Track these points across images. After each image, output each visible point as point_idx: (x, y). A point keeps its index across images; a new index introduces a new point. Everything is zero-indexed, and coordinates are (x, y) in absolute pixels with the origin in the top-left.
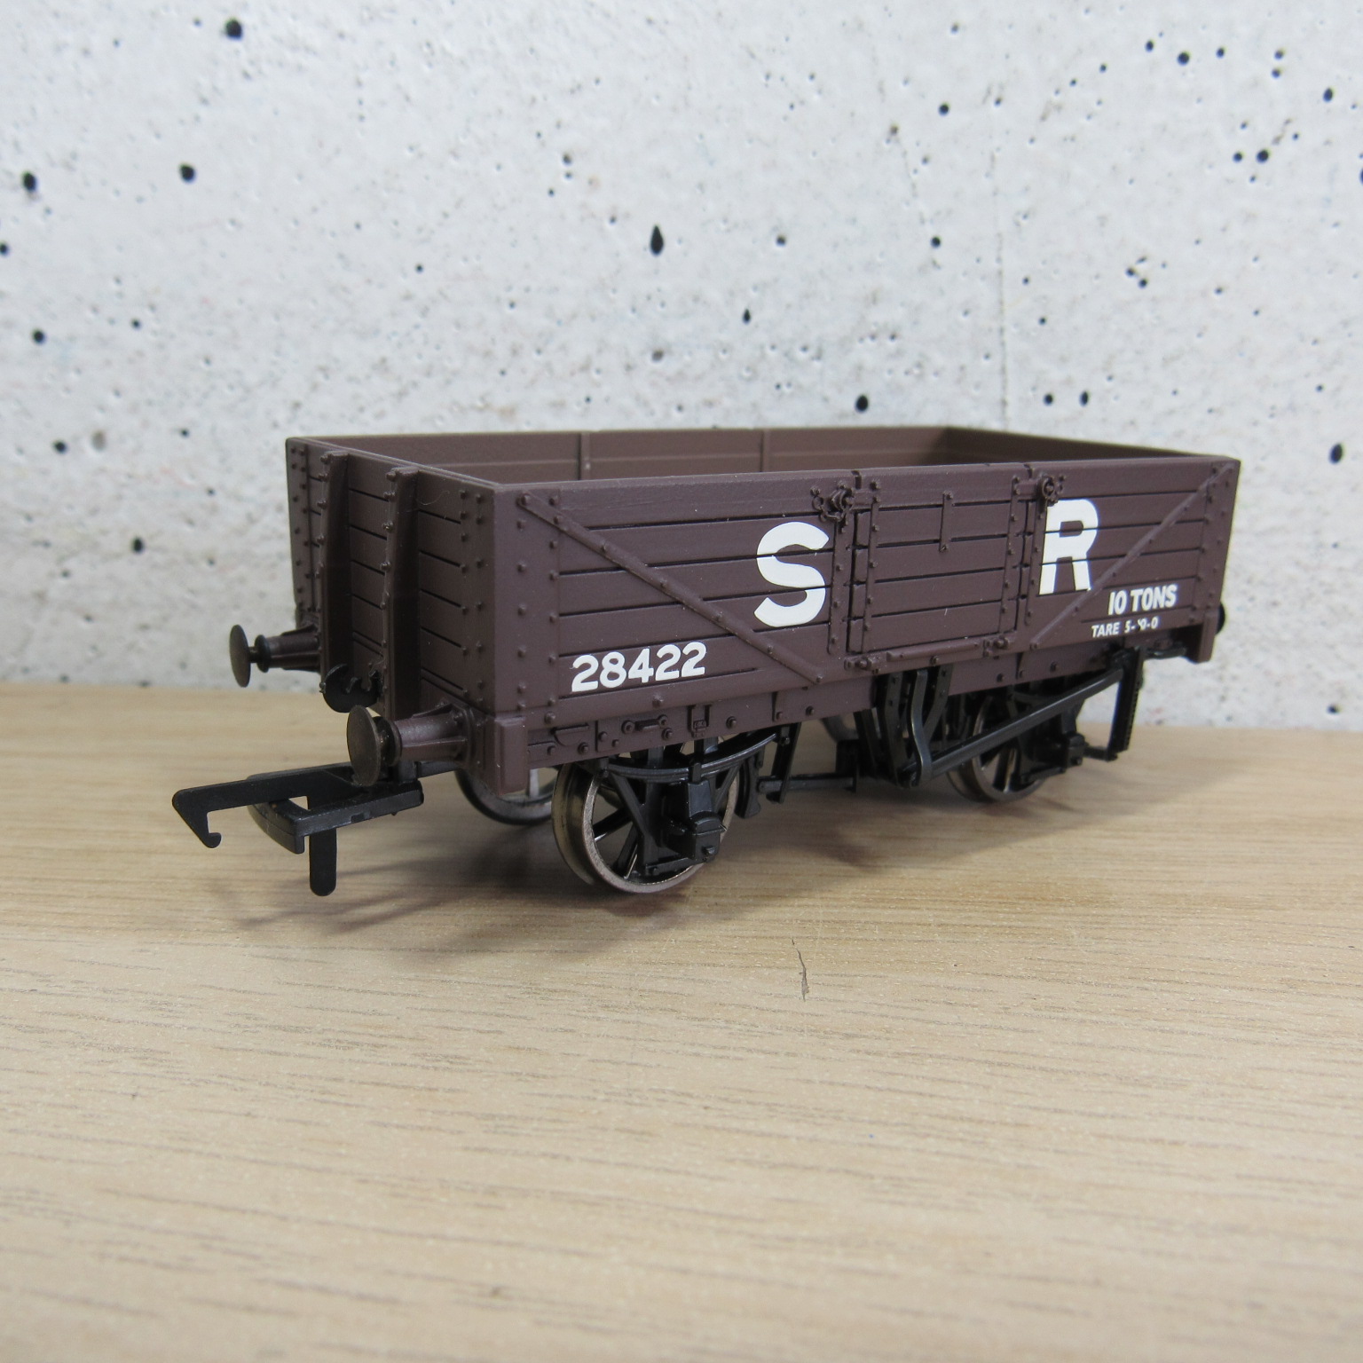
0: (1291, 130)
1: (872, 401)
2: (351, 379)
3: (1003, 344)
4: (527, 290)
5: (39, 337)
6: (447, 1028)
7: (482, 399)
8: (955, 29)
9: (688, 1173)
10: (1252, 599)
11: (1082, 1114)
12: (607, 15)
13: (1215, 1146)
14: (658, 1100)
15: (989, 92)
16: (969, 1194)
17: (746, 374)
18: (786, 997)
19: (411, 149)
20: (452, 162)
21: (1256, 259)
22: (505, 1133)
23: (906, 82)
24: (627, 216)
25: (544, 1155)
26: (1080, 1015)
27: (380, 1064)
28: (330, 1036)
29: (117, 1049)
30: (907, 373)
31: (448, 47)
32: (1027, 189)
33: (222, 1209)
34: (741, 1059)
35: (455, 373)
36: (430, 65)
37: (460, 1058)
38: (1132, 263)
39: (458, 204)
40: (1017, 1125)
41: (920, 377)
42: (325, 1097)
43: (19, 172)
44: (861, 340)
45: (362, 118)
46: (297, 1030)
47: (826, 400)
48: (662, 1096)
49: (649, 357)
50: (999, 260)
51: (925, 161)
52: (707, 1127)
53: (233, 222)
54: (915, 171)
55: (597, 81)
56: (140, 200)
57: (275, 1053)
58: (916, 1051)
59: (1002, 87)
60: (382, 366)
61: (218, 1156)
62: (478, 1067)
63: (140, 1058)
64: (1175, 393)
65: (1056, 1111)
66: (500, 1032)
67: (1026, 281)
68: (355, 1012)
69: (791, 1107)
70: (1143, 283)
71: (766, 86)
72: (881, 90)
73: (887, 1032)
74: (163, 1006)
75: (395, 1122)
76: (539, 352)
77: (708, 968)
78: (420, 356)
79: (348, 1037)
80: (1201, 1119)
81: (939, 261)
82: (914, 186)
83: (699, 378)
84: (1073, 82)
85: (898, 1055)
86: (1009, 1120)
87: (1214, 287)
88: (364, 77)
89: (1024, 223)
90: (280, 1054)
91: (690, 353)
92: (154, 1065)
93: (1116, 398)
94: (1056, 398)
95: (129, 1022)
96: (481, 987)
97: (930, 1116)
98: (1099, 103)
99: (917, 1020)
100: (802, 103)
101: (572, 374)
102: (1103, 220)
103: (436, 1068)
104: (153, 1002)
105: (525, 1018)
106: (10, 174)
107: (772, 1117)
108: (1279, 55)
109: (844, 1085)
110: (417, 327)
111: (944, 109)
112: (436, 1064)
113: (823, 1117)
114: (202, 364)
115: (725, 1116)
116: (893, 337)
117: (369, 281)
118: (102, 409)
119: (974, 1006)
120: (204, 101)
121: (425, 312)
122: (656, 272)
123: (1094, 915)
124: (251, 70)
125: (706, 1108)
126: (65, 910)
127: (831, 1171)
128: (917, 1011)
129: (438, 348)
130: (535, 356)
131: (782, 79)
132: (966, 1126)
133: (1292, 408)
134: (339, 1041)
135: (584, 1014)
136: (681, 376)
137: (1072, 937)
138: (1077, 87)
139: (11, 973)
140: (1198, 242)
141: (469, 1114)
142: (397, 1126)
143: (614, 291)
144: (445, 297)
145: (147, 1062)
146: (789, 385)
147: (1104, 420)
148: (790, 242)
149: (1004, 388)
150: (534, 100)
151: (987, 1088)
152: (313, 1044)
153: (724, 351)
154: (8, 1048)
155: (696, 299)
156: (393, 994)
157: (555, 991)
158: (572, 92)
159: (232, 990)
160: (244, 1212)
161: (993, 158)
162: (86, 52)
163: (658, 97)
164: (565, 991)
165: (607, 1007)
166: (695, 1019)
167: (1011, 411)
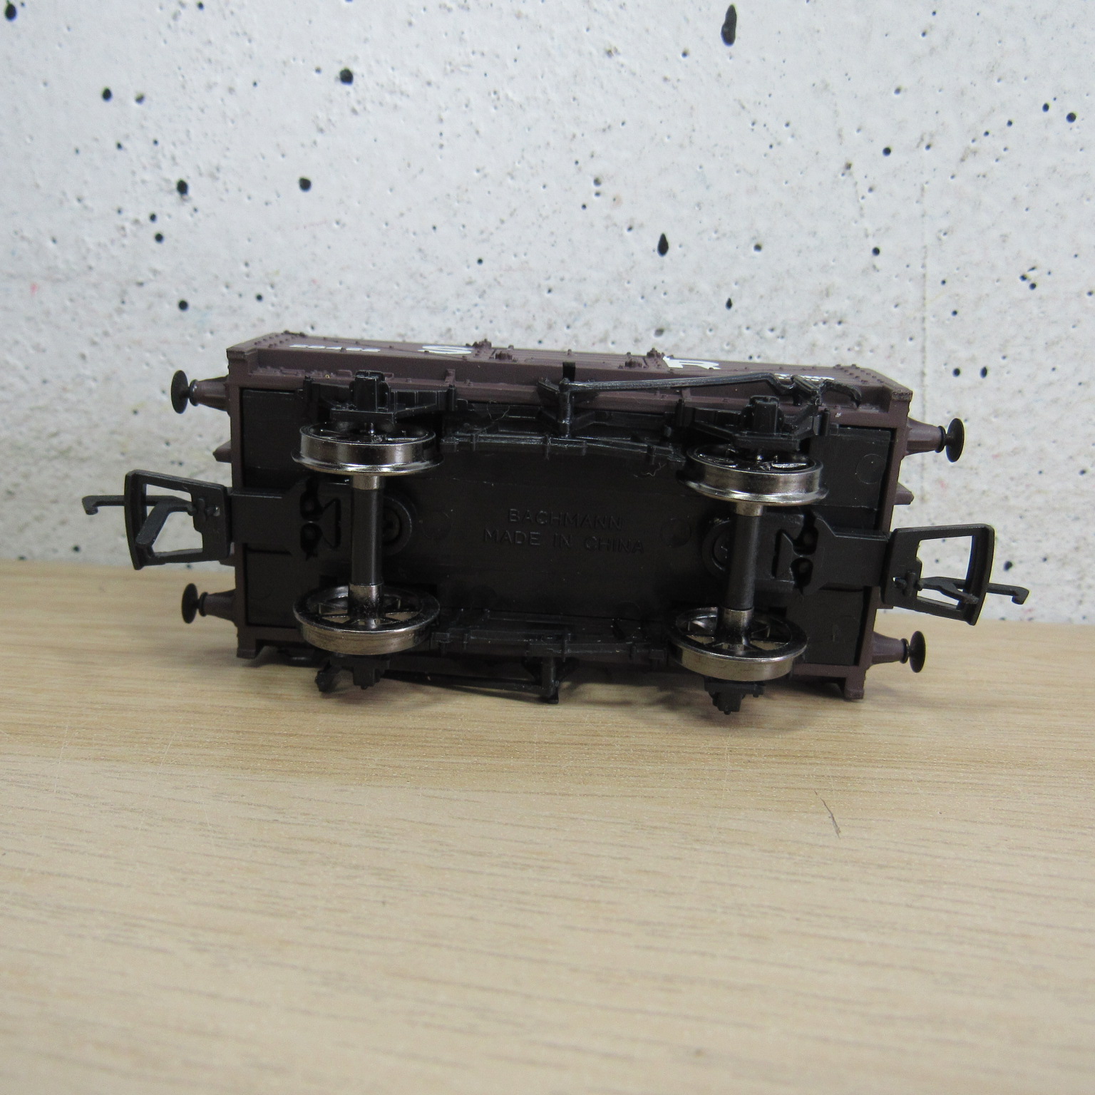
3: (924, 329)
4: (562, 279)
5: (183, 305)
6: (589, 855)
8: (898, 91)
9: (802, 968)
11: (1067, 928)
12: (633, 73)
14: (761, 913)
15: (922, 139)
16: (1006, 986)
17: (726, 348)
18: (825, 835)
19: (478, 171)
20: (509, 181)
22: (661, 935)
23: (859, 130)
24: (641, 226)
25: (695, 952)
26: (1043, 854)
27: (551, 881)
28: (506, 859)
29: (356, 867)
30: (849, 349)
31: (510, 94)
32: (947, 213)
34: (810, 883)
36: (496, 108)
37: (606, 878)
38: (1025, 270)
39: (512, 213)
40: (1024, 936)
41: (859, 353)
42: (522, 906)
43: (174, 180)
44: (816, 324)
45: (441, 146)
46: (481, 855)
48: (763, 910)
49: (653, 332)
50: (923, 266)
51: (871, 190)
52: (803, 934)
53: (338, 222)
55: (623, 123)
56: (267, 203)
57: (472, 872)
58: (933, 879)
59: (932, 136)
60: (448, 334)
61: (463, 950)
62: (622, 885)
63: (376, 874)
64: (1054, 369)
65: (1048, 926)
66: (629, 859)
67: (944, 282)
69: (858, 919)
70: (1033, 286)
72: (840, 136)
73: (908, 864)
74: (377, 835)
75: (580, 926)
76: (568, 327)
77: (761, 812)
78: (477, 327)
79: (520, 861)
81: (878, 266)
82: (861, 209)
83: (690, 349)
84: (987, 133)
85: (921, 881)
86: (1016, 932)
87: (1088, 290)
88: (445, 115)
89: (944, 238)
90: (476, 873)
91: (684, 331)
92: (388, 880)
93: (1008, 372)
94: (963, 371)
95: (356, 846)
96: (601, 823)
97: (960, 928)
98: (1005, 149)
100: (779, 144)
101: (594, 344)
102: (1004, 238)
103: (592, 886)
104: (367, 831)
105: (642, 848)
106: (168, 181)
107: (847, 927)
109: (890, 904)
110: (476, 305)
111: (887, 151)
112: (592, 883)
113: (883, 927)
114: (309, 329)
115: (813, 926)
116: (840, 322)
117: (441, 270)
119: (964, 845)
120: (321, 131)
121: (482, 294)
122: (662, 268)
123: (1029, 776)
124: (358, 108)
125: (797, 919)
126: (271, 757)
127: (902, 968)
128: (924, 848)
129: (491, 322)
130: (565, 330)
131: (765, 126)
132: (987, 936)
134: (514, 863)
135: (684, 846)
136: (677, 348)
137: (1019, 792)
138: (989, 137)
139: (253, 807)
140: (1076, 256)
141: (630, 921)
142: (582, 929)
143: (629, 282)
144: (499, 283)
145: (382, 877)
146: (759, 356)
147: (998, 389)
148: (765, 248)
149: (923, 362)
150: (574, 136)
151: (993, 908)
152: (497, 865)
153: (711, 330)
154: (276, 865)
155: (691, 290)
156: (539, 828)
157: (656, 828)
158: (604, 130)
159: (420, 823)
161: (923, 189)
162: (231, 90)
163: (669, 137)
164: (663, 828)
165: (698, 840)
166: (765, 851)
167: (927, 380)
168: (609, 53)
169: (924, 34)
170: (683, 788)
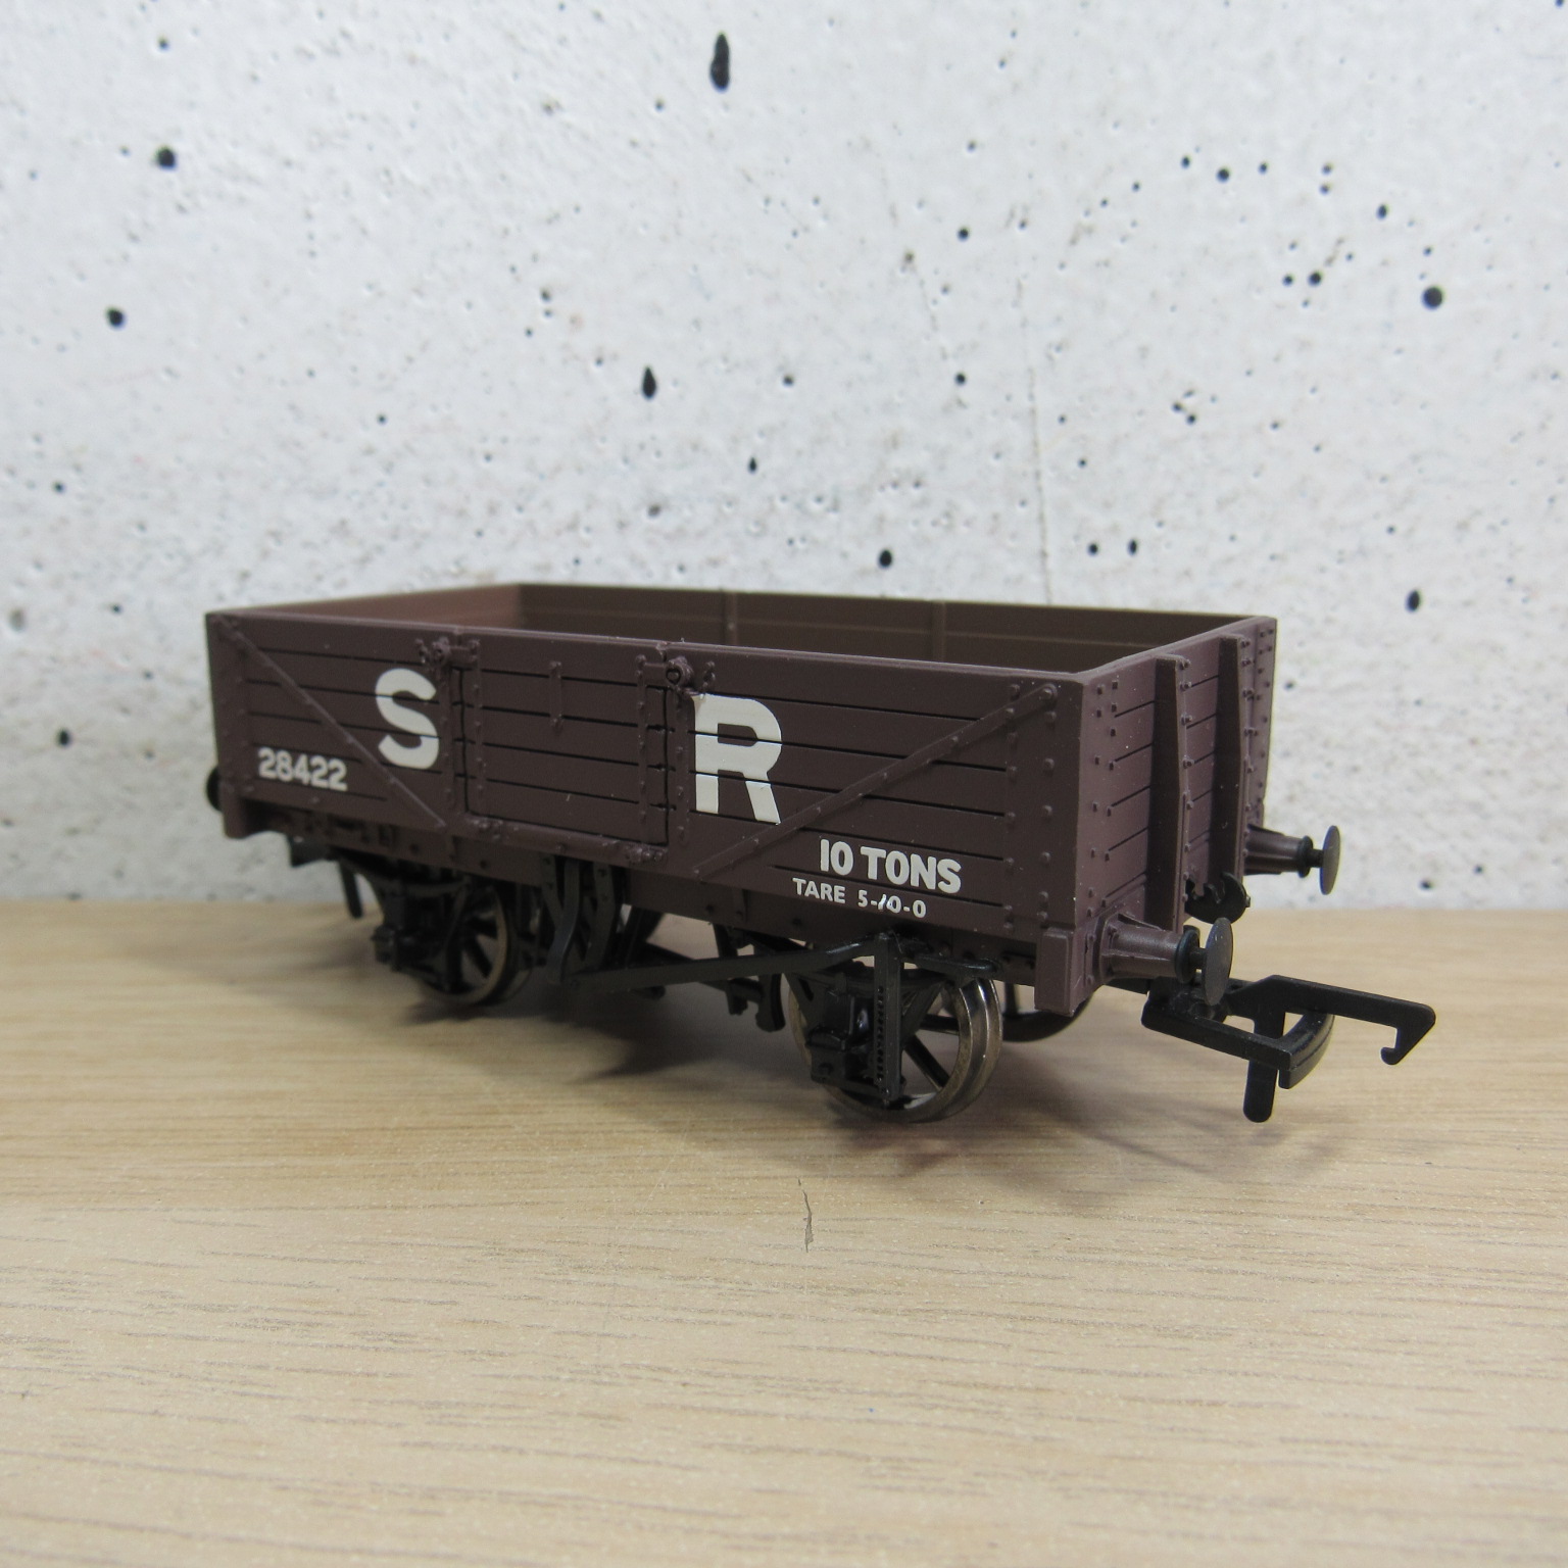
0: (1344, 250)
1: (896, 555)
2: (307, 545)
3: (1039, 489)
4: (505, 440)
6: (394, 1300)
7: (457, 563)
8: (972, 146)
9: (658, 1463)
10: (1329, 764)
11: (1112, 1373)
12: (585, 137)
13: (1259, 1406)
14: (630, 1377)
15: (1012, 215)
16: (977, 1474)
17: (753, 529)
18: (786, 1248)
19: (370, 287)
20: (416, 301)
21: (1313, 390)
22: (451, 1423)
23: (920, 204)
24: (615, 357)
25: (494, 1448)
26: (1118, 1257)
27: (313, 1346)
28: (257, 1314)
29: (8, 1340)
30: (935, 523)
31: (409, 174)
32: (1058, 319)
33: (116, 1527)
34: (729, 1324)
35: (426, 535)
36: (389, 194)
37: (405, 1335)
38: (1178, 396)
39: (424, 347)
40: (1039, 1390)
41: (949, 528)
42: (246, 1389)
44: (882, 488)
45: (313, 254)
46: (220, 1309)
47: (844, 555)
48: (635, 1372)
49: (644, 513)
50: (1031, 397)
51: (945, 290)
52: (684, 1408)
53: (169, 371)
54: (935, 302)
55: (577, 209)
56: (62, 348)
57: (192, 1338)
58: (929, 1307)
59: (1026, 209)
60: (342, 529)
61: (117, 1464)
62: (426, 1345)
63: (34, 1350)
64: (1232, 538)
65: (1083, 1371)
66: (454, 1303)
67: (1062, 419)
68: (289, 1285)
69: (782, 1379)
70: (1192, 419)
71: (766, 212)
72: (893, 214)
73: (899, 1285)
74: (67, 1286)
75: (324, 1415)
76: (520, 509)
77: (700, 1217)
78: (385, 516)
79: (278, 1316)
80: (1246, 1374)
81: (965, 399)
82: (933, 318)
83: (701, 534)
84: (1104, 203)
85: (908, 1312)
86: (1028, 1384)
87: (1270, 421)
88: (315, 208)
89: (1057, 356)
90: (198, 1339)
91: (691, 507)
92: (51, 1357)
93: (1168, 545)
94: (1102, 547)
95: (24, 1306)
96: (437, 1249)
97: (941, 1383)
98: (1134, 224)
99: (933, 1269)
100: (806, 229)
101: (558, 533)
102: (1144, 352)
103: (377, 1349)
104: (55, 1281)
105: (485, 1284)
107: (760, 1392)
108: (1327, 169)
109: (844, 1350)
110: (380, 484)
111: (964, 234)
112: (378, 1344)
113: (817, 1389)
114: (135, 532)
115: (706, 1393)
116: (917, 484)
117: (325, 435)
118: (21, 583)
119: (999, 1251)
120: (134, 238)
121: (389, 468)
122: (650, 418)
124: (186, 203)
125: (684, 1384)
127: (822, 1453)
128: (934, 1259)
129: (405, 507)
130: (515, 514)
131: (783, 204)
132: (980, 1394)
133: (1362, 552)
134: (268, 1321)
135: (553, 1278)
136: (680, 533)
137: (1117, 1163)
138: (1109, 208)
140: (1249, 373)
141: (411, 1403)
142: (327, 1421)
143: (603, 439)
144: (412, 451)
145: (42, 1353)
146: (803, 540)
147: (1156, 571)
148: (799, 382)
149: (1043, 537)
150: (506, 232)
151: (1007, 1347)
152: (237, 1325)
153: (729, 504)
155: (695, 447)
156: (334, 1262)
157: (522, 1251)
158: (549, 222)
159: (147, 1263)
160: (141, 1530)
161: (1019, 287)
163: (645, 226)
164: (534, 1250)
165: (580, 1267)
166: (680, 1278)
167: (1051, 563)
168: (548, 109)
169: (1002, 64)
170: (592, 1187)
